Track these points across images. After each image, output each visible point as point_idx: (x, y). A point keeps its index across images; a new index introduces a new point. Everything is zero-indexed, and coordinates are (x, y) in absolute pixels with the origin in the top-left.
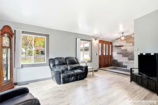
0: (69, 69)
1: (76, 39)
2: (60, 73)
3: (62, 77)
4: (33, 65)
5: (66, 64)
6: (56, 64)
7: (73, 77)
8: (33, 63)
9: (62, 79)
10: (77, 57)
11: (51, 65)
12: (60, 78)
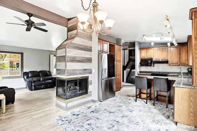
0: (41, 80)
1: (50, 55)
2: (32, 83)
3: (33, 85)
4: (9, 78)
5: (39, 76)
6: (29, 76)
7: (43, 86)
8: (9, 76)
9: (33, 87)
10: (51, 71)
11: (25, 77)
12: (32, 86)
